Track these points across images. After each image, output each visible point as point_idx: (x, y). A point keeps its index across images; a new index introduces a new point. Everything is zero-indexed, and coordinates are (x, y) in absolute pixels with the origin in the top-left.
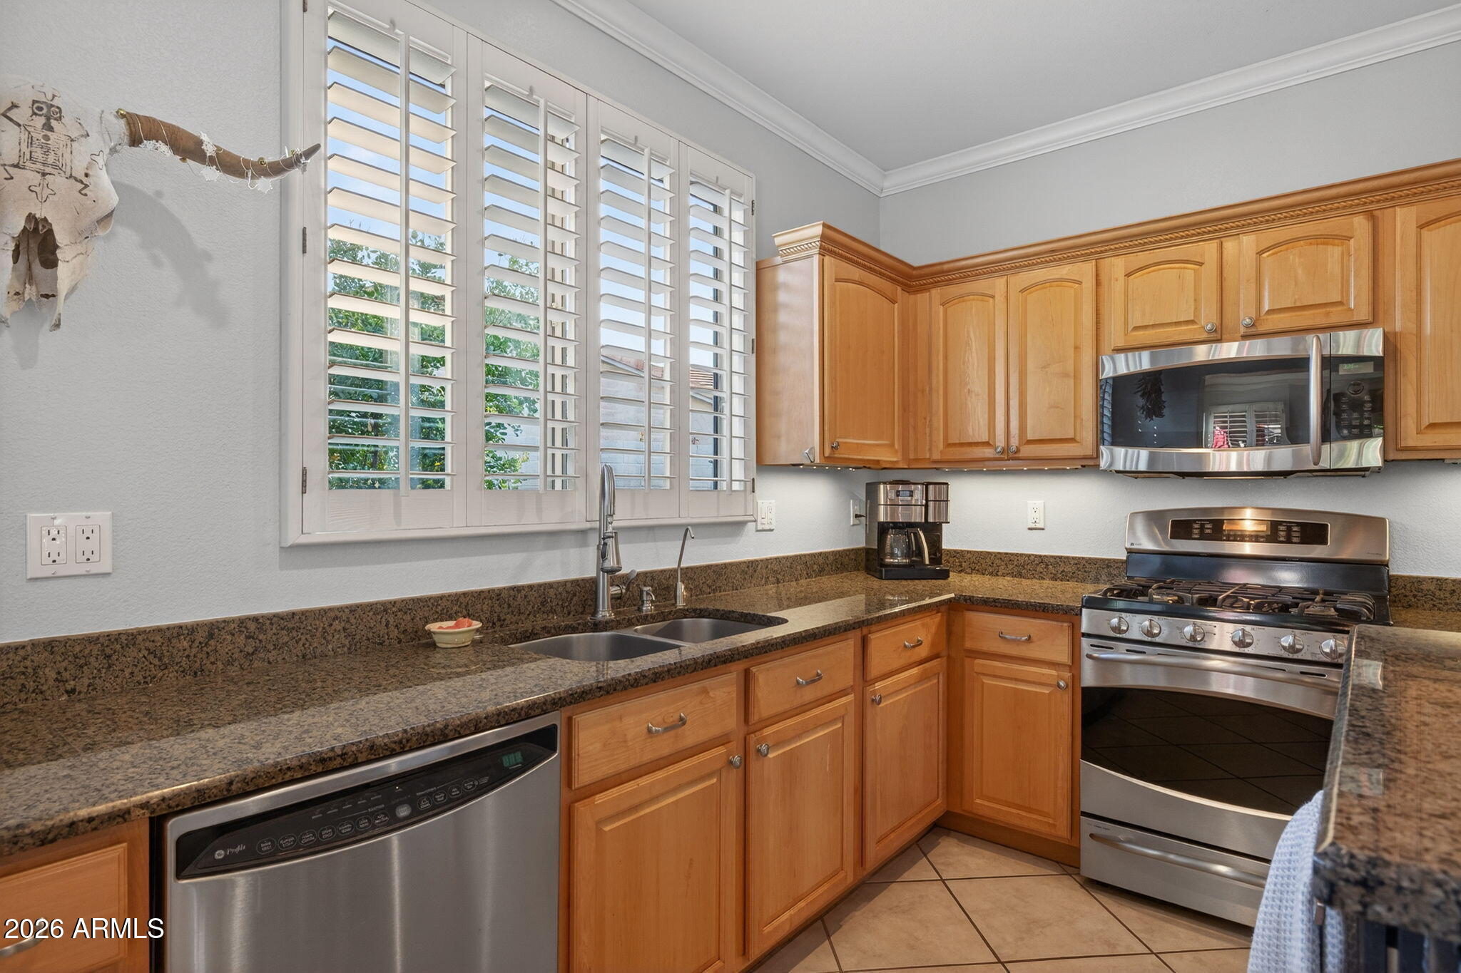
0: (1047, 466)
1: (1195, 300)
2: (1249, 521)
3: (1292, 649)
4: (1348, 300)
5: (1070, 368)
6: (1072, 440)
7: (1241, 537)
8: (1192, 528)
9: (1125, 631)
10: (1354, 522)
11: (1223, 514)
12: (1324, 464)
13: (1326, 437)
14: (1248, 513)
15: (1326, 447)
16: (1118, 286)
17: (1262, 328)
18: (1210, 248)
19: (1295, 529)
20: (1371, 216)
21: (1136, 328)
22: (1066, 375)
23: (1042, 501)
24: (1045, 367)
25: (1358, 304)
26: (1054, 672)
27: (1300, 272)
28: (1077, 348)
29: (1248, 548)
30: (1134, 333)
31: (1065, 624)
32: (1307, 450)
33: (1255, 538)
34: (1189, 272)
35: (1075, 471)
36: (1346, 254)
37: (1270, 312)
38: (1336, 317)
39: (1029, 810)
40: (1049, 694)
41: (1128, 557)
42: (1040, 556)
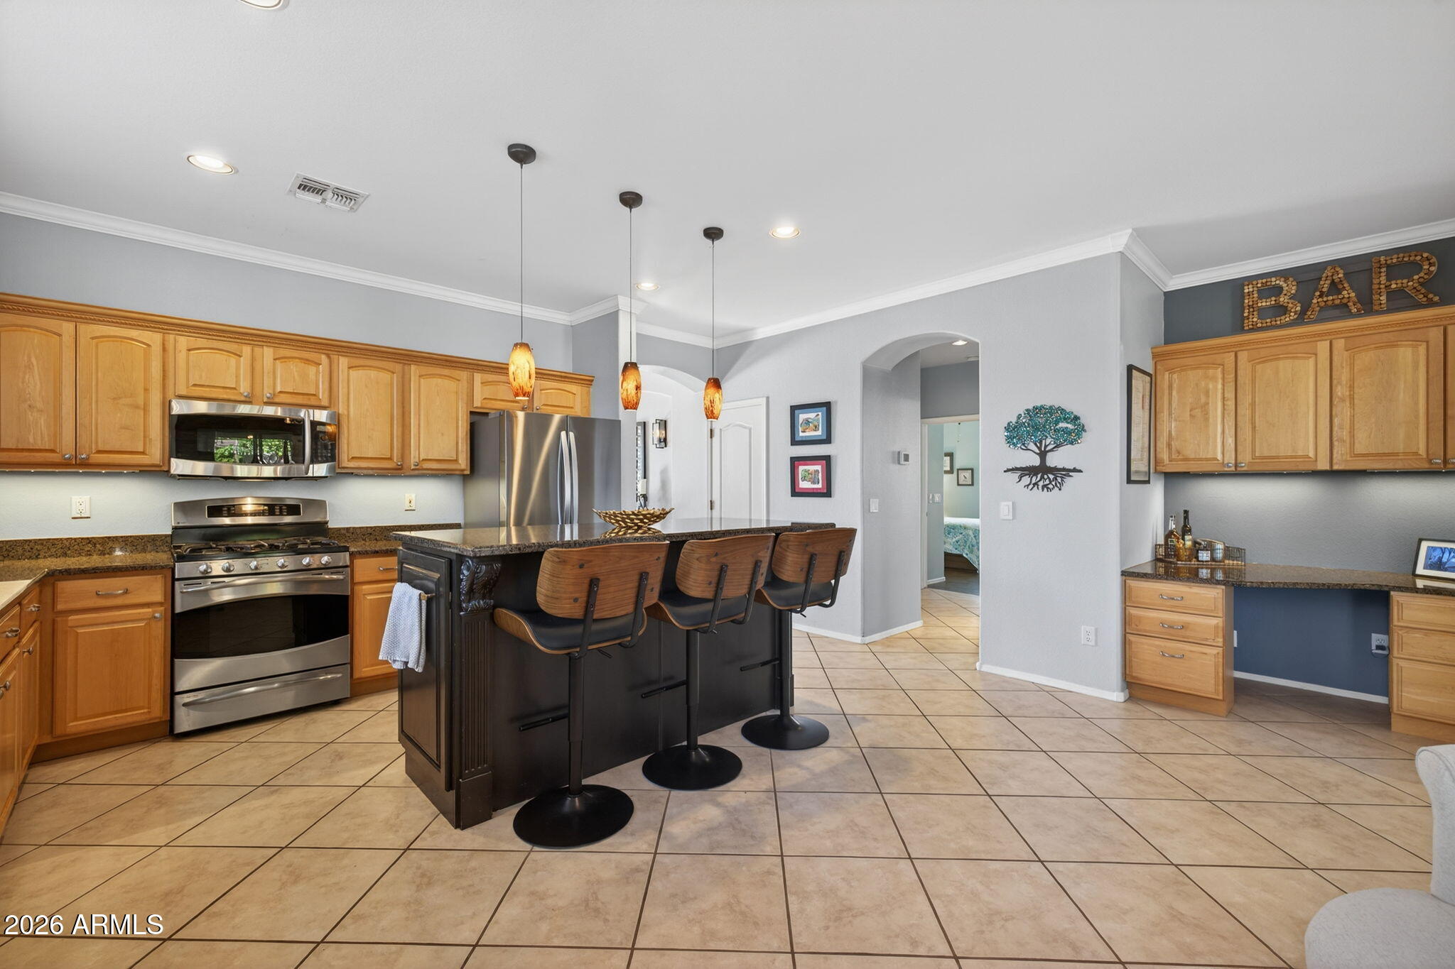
0: (105, 469)
1: (236, 377)
2: (249, 505)
3: (283, 566)
4: (319, 393)
5: (141, 402)
6: (143, 453)
7: (246, 515)
8: (222, 511)
9: (210, 572)
10: (310, 503)
11: (234, 502)
12: (310, 474)
13: (312, 462)
14: (249, 500)
15: (311, 466)
16: (182, 356)
17: (277, 400)
18: (246, 350)
19: (284, 507)
20: (328, 356)
21: (195, 385)
22: (137, 407)
23: (89, 497)
24: (114, 399)
25: (324, 398)
26: (150, 610)
27: (296, 374)
28: (146, 390)
29: (249, 520)
30: (193, 388)
31: (159, 576)
32: (303, 467)
33: (254, 514)
34: (233, 360)
35: (132, 474)
36: (318, 372)
37: (280, 392)
38: (313, 401)
39: (126, 711)
40: (145, 625)
41: (173, 532)
42: (88, 538)
